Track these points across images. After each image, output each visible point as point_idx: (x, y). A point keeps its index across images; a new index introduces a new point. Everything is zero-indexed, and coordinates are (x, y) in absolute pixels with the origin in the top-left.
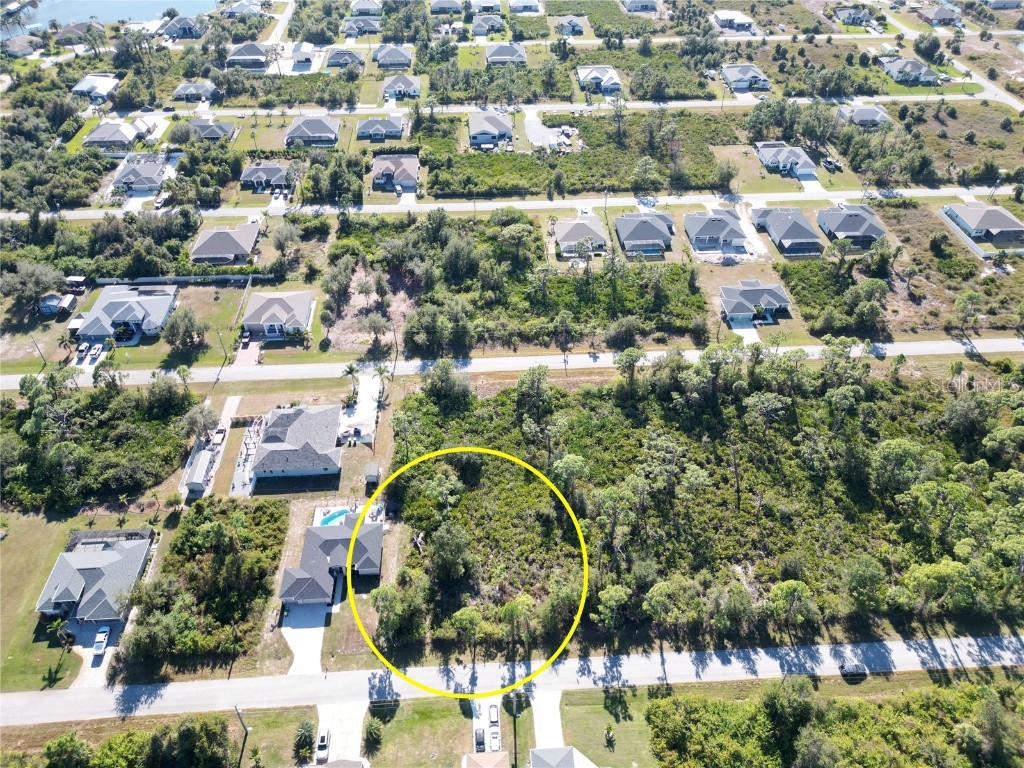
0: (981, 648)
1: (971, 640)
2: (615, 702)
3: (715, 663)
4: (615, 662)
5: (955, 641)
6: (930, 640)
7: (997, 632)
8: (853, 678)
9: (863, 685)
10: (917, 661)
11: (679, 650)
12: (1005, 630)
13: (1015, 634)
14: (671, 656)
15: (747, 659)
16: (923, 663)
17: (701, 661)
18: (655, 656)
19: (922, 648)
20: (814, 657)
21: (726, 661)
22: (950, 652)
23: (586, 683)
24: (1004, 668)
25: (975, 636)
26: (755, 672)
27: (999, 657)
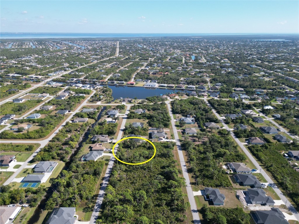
0: (99, 204)
1: (101, 203)
2: (108, 160)
3: (109, 170)
4: (113, 161)
5: (102, 201)
6: (103, 197)
7: (101, 208)
8: (101, 184)
9: (99, 185)
10: (101, 194)
11: (113, 167)
12: (101, 210)
13: (100, 211)
14: (112, 166)
15: (109, 173)
16: (100, 194)
17: (110, 169)
18: (113, 164)
19: (103, 195)
20: (106, 181)
21: (109, 171)
22: (100, 199)
23: (111, 158)
24: (94, 206)
25: (102, 204)
26: (106, 174)
27: (96, 206)
